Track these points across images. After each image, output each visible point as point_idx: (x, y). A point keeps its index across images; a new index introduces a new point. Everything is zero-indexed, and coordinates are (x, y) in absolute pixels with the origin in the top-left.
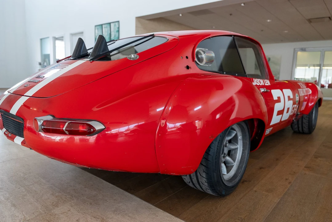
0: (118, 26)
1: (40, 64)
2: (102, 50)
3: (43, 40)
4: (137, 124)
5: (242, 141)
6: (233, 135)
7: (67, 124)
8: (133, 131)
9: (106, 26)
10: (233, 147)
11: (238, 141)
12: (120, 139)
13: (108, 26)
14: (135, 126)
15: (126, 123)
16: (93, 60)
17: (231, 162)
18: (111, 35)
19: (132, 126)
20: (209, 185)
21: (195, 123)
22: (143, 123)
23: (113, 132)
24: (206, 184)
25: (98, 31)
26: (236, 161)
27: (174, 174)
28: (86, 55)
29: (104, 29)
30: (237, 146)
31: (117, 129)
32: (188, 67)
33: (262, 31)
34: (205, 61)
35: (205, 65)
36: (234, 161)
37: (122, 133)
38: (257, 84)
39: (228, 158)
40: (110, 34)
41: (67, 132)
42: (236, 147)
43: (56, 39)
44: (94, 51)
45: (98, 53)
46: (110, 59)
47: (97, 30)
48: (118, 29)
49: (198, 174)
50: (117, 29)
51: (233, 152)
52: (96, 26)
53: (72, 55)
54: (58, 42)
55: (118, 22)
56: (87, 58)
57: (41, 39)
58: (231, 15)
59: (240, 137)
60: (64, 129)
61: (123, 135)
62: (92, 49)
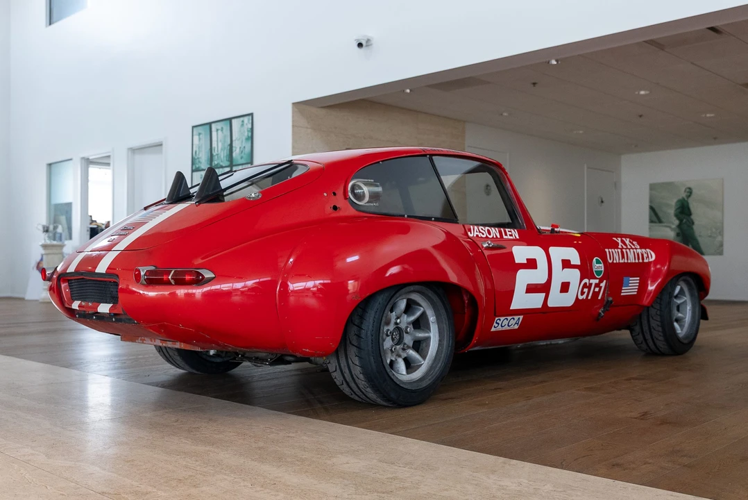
0: (250, 126)
1: (46, 230)
2: (211, 189)
3: (53, 166)
4: (258, 280)
5: (437, 326)
6: (418, 314)
7: (173, 272)
8: (252, 289)
9: (219, 126)
10: (421, 335)
11: (429, 324)
12: (236, 299)
13: (226, 126)
14: (255, 283)
15: (240, 278)
16: (199, 202)
17: (418, 359)
18: (234, 149)
19: (250, 283)
20: (365, 378)
21: (347, 284)
22: (269, 279)
23: (224, 289)
24: (361, 376)
25: (200, 139)
26: (427, 358)
27: (307, 350)
28: (188, 197)
29: (214, 134)
30: (428, 333)
31: (231, 285)
32: (335, 208)
33: (641, 116)
34: (367, 199)
35: (367, 204)
36: (424, 358)
37: (237, 290)
38: (480, 235)
39: (412, 353)
40: (231, 145)
41: (173, 282)
42: (427, 335)
43: (88, 162)
44: (201, 190)
45: (207, 193)
46: (224, 201)
47: (196, 138)
48: (250, 134)
49: (350, 362)
50: (247, 134)
51: (424, 345)
52: (193, 127)
53: (167, 197)
54: (94, 171)
55: (251, 115)
56: (191, 201)
57: (50, 165)
58: (534, 84)
59: (432, 318)
60: (170, 277)
61: (239, 293)
62: (198, 187)
